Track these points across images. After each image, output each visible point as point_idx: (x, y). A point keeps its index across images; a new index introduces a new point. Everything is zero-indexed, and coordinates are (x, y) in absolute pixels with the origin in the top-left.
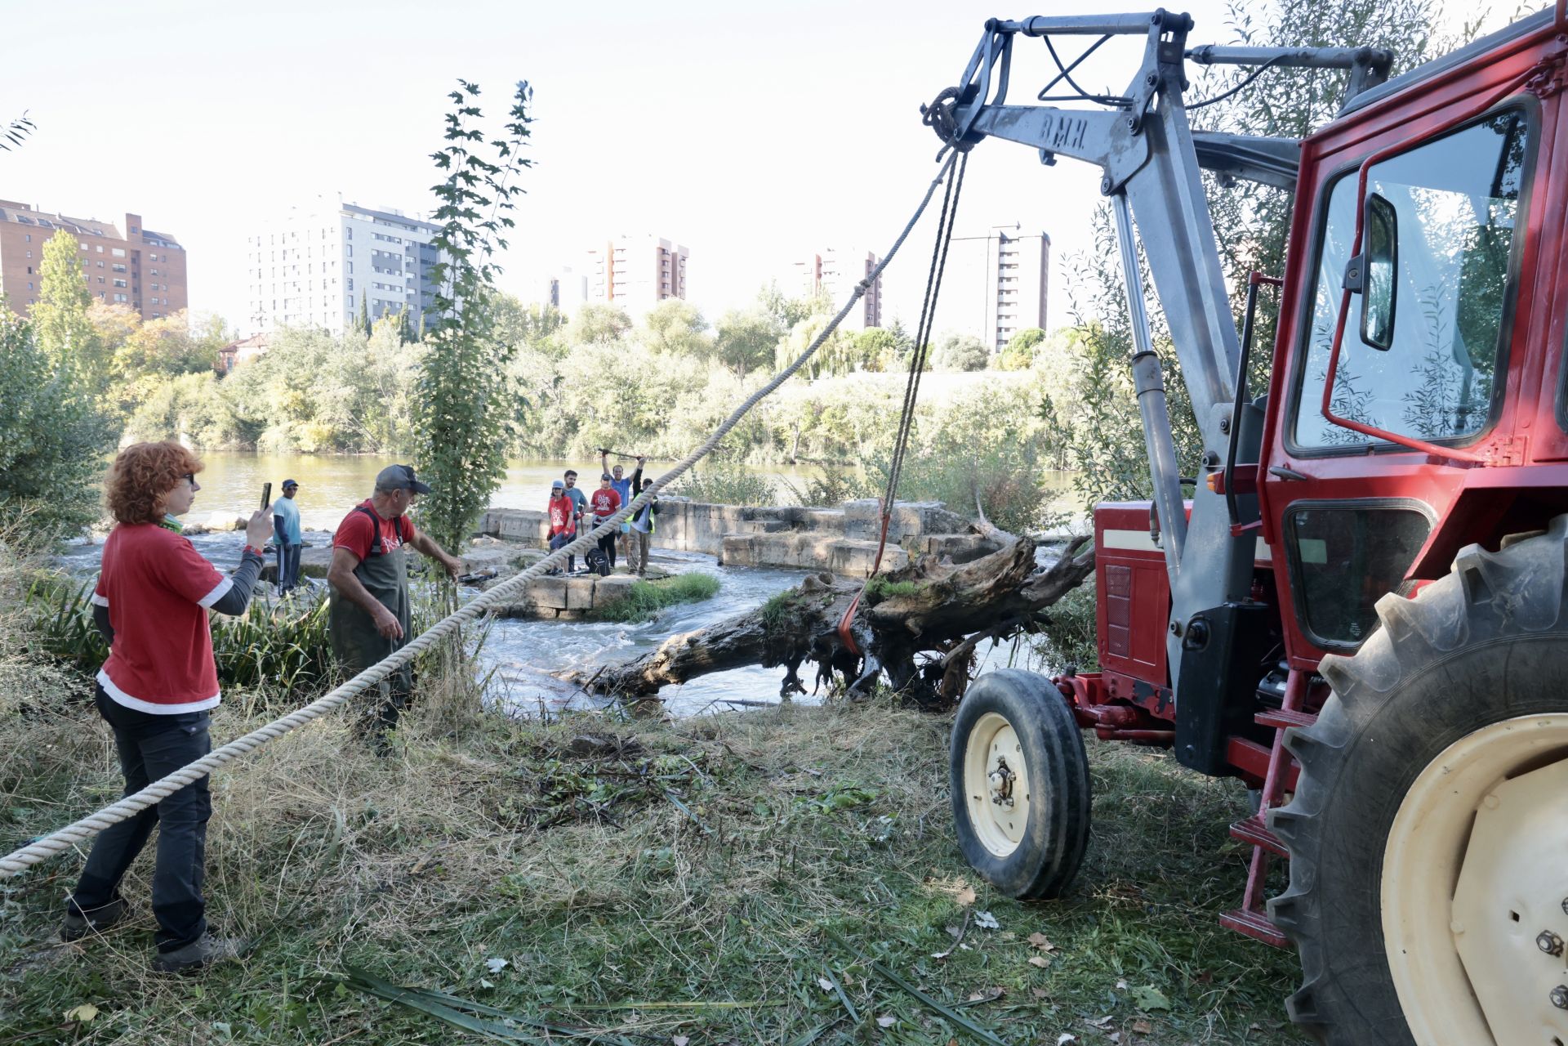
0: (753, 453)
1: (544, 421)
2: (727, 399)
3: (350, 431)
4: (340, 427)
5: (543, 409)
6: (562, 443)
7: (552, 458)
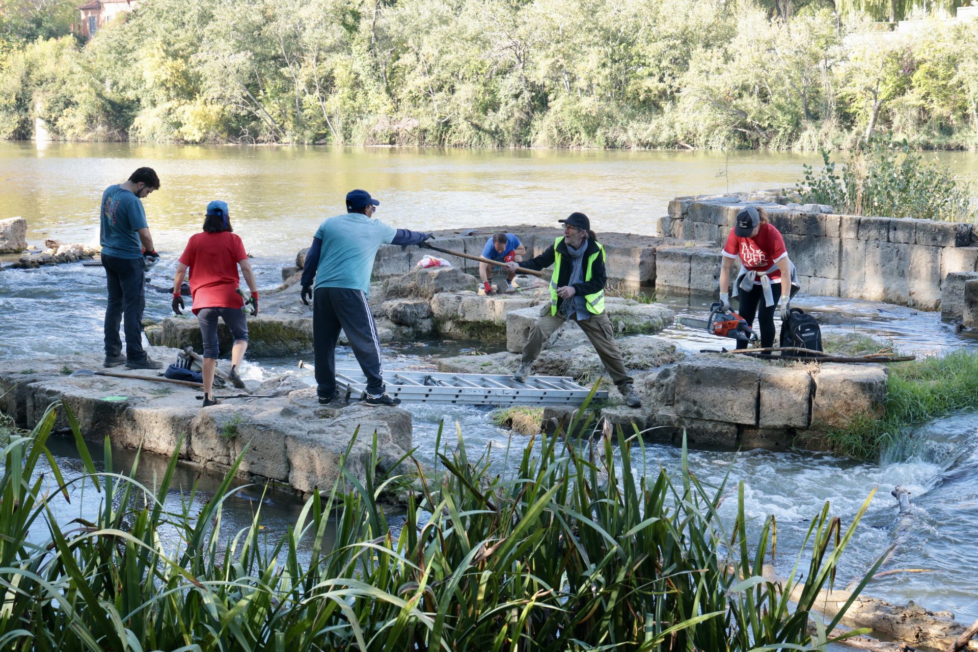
0: (804, 135)
1: (501, 95)
2: (766, 56)
3: (244, 113)
4: (231, 108)
5: (499, 78)
6: (525, 125)
7: (512, 147)
